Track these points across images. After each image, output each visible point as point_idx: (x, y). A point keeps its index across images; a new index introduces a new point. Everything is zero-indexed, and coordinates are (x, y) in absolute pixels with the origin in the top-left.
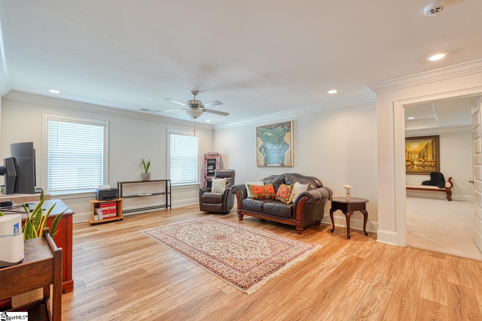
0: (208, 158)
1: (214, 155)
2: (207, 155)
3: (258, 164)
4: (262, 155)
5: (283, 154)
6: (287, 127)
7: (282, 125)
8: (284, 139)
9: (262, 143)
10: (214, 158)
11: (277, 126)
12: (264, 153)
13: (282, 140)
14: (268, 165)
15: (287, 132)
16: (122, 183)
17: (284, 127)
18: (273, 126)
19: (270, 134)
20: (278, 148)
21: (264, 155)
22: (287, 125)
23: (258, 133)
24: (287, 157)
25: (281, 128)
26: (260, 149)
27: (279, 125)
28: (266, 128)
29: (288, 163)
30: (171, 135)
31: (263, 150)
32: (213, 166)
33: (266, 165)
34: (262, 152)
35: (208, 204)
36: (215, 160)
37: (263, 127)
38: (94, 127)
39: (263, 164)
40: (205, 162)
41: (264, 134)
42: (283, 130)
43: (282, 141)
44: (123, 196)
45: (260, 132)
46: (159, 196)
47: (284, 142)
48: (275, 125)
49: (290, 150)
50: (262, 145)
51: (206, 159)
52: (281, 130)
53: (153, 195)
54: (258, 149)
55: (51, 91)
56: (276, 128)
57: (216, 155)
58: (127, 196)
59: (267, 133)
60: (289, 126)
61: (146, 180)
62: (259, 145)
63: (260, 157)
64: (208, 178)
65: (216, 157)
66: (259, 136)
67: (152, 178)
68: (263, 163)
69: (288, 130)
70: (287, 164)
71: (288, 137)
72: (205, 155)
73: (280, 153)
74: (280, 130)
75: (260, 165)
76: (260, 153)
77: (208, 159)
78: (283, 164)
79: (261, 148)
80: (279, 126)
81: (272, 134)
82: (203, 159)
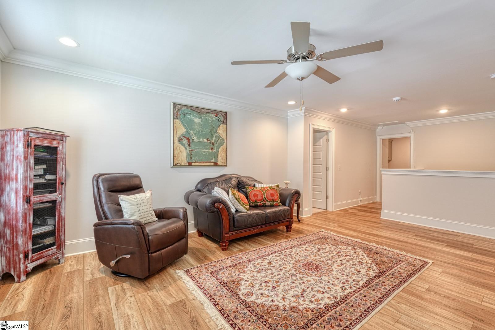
0: (37, 143)
1: (52, 137)
3: (176, 162)
4: (183, 148)
5: (216, 150)
6: (222, 117)
7: (217, 113)
8: (218, 131)
9: (184, 130)
10: (55, 144)
11: (208, 112)
12: (187, 145)
13: (215, 132)
14: (193, 164)
15: (222, 124)
17: (218, 116)
18: (203, 110)
19: (197, 120)
20: (209, 142)
21: (186, 149)
22: (222, 115)
23: (177, 112)
24: (221, 154)
25: (214, 116)
26: (180, 140)
27: (212, 111)
28: (191, 109)
29: (223, 161)
31: (185, 141)
32: (45, 167)
33: (190, 164)
34: (183, 145)
35: (163, 251)
36: (55, 150)
37: (187, 106)
39: (184, 163)
41: (188, 118)
42: (216, 119)
43: (214, 134)
45: (179, 113)
47: (218, 135)
48: (207, 109)
49: (225, 147)
50: (185, 133)
51: (30, 145)
52: (214, 119)
54: (176, 138)
56: (207, 114)
57: (59, 138)
59: (192, 118)
60: (225, 117)
62: (178, 133)
63: (179, 151)
64: (36, 199)
65: (59, 143)
66: (177, 119)
68: (186, 161)
69: (224, 122)
70: (221, 163)
71: (223, 129)
72: (28, 133)
73: (212, 149)
74: (212, 118)
75: (179, 165)
76: (180, 145)
77: (35, 145)
78: (217, 164)
79: (182, 137)
80: (212, 113)
81: (200, 121)
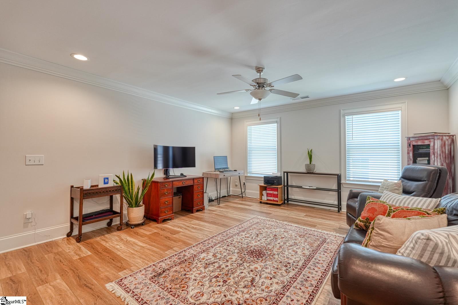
0: (415, 144)
1: (425, 138)
2: (411, 139)
10: (427, 142)
16: (287, 173)
30: (346, 117)
32: (426, 158)
36: (428, 146)
38: (271, 125)
40: (408, 150)
44: (289, 185)
46: (331, 193)
51: (410, 145)
53: (318, 189)
55: (235, 108)
57: (430, 137)
58: (295, 185)
61: (310, 172)
65: (430, 142)
67: (317, 171)
72: (409, 138)
77: (414, 146)
82: (406, 145)
